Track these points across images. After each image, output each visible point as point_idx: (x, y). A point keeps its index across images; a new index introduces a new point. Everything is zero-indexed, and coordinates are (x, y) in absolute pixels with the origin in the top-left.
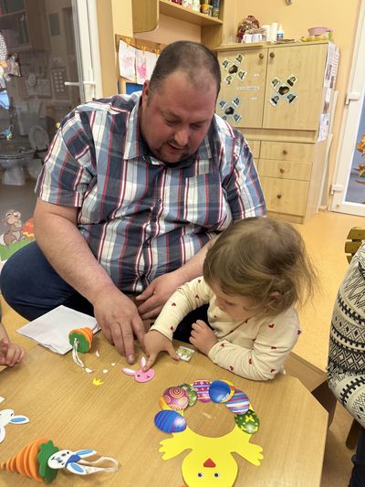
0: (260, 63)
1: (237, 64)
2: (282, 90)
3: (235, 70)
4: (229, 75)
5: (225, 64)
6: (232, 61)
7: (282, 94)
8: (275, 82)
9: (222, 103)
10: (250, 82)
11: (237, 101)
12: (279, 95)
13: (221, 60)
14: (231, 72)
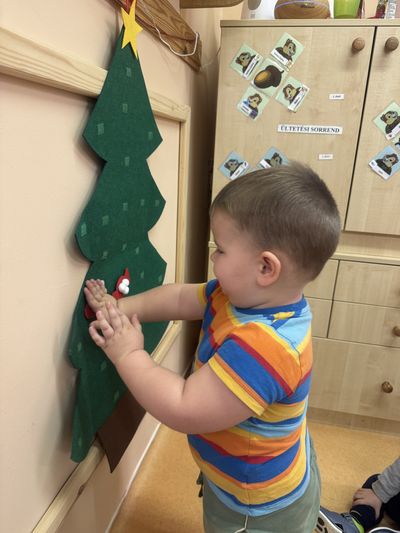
0: (349, 65)
1: (280, 62)
3: (273, 77)
4: (253, 91)
9: (233, 165)
10: (315, 115)
11: (276, 161)
14: (261, 85)
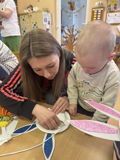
0: (29, 18)
1: (24, 18)
2: (35, 25)
3: (24, 20)
4: (22, 21)
5: (21, 18)
6: (23, 17)
7: (35, 26)
8: (33, 23)
9: (22, 29)
10: (28, 23)
11: (25, 28)
12: (34, 26)
13: (20, 17)
14: (23, 20)
